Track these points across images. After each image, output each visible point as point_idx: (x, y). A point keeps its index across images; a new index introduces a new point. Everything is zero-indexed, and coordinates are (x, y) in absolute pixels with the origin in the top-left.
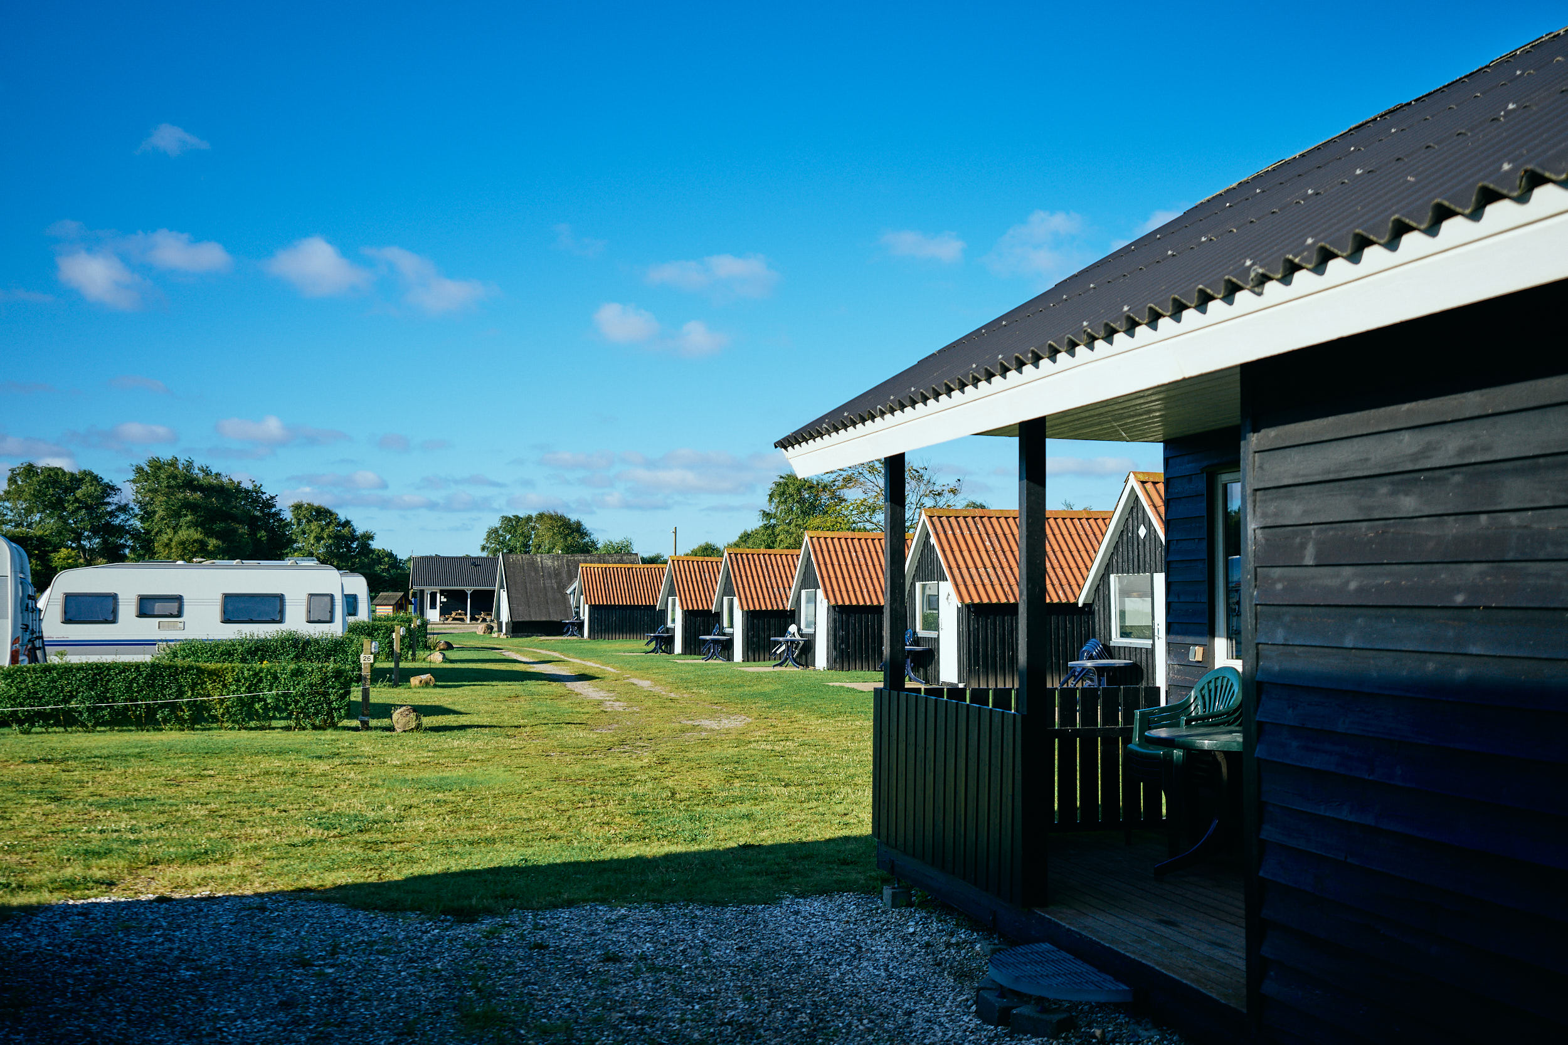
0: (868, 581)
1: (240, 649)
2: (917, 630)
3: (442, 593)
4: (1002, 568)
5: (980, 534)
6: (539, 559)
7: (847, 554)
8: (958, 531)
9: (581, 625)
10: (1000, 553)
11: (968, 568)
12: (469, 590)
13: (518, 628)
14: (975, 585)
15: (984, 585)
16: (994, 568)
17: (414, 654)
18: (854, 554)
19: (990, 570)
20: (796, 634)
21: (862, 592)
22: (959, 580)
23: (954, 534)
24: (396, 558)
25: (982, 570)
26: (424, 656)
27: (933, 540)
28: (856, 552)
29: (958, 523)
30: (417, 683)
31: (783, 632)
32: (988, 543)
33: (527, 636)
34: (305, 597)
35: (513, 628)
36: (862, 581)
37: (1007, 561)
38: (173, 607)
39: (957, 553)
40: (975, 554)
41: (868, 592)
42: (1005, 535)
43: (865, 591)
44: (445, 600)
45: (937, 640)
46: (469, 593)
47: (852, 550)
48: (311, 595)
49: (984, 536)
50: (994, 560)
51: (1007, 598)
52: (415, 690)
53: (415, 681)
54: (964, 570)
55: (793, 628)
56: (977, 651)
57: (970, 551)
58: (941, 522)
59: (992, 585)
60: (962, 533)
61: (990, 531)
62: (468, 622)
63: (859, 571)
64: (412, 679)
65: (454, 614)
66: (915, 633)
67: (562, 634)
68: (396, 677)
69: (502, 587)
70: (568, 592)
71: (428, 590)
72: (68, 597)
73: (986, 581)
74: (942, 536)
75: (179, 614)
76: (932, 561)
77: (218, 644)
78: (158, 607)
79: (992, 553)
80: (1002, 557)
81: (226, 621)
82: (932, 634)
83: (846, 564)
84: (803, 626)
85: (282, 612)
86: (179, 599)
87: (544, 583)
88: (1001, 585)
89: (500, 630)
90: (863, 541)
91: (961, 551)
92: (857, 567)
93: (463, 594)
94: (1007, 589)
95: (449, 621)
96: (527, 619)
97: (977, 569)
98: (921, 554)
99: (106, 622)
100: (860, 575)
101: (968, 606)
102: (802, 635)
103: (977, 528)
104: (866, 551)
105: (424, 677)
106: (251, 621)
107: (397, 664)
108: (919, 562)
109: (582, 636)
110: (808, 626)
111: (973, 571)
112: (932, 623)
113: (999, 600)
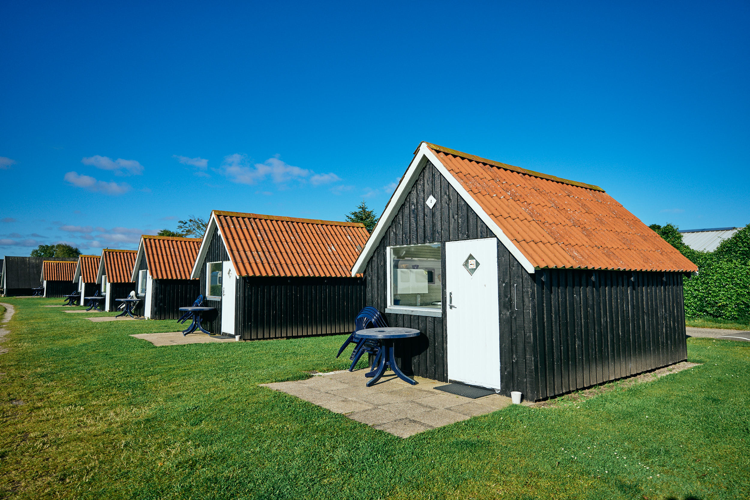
0: (180, 265)
2: (207, 295)
4: (269, 252)
5: (253, 229)
6: (27, 259)
7: (168, 249)
8: (238, 226)
9: (43, 291)
10: (267, 242)
11: (245, 251)
14: (250, 263)
15: (256, 263)
16: (264, 252)
18: (172, 249)
19: (261, 253)
20: (134, 297)
21: (175, 271)
22: (238, 259)
23: (235, 228)
25: (255, 253)
27: (220, 232)
28: (174, 248)
29: (238, 221)
31: (127, 295)
32: (259, 235)
35: (7, 292)
36: (176, 265)
37: (273, 247)
39: (237, 241)
40: (250, 242)
41: (180, 271)
42: (270, 231)
43: (177, 271)
45: (220, 303)
47: (171, 247)
49: (257, 231)
50: (264, 246)
51: (273, 273)
54: (242, 253)
55: (133, 293)
56: (250, 311)
57: (246, 240)
58: (226, 220)
59: (263, 264)
60: (241, 228)
61: (261, 228)
63: (174, 259)
66: (205, 297)
69: (5, 272)
73: (258, 261)
74: (226, 229)
76: (219, 247)
79: (262, 242)
80: (269, 245)
82: (217, 298)
83: (167, 255)
84: (139, 291)
88: (269, 264)
89: (4, 293)
90: (179, 243)
91: (240, 240)
92: (174, 257)
94: (273, 266)
96: (16, 287)
97: (251, 252)
98: (211, 243)
100: (175, 261)
101: (244, 278)
102: (138, 297)
103: (252, 226)
104: (180, 248)
108: (209, 248)
109: (43, 296)
110: (142, 292)
111: (249, 253)
112: (217, 290)
113: (267, 274)
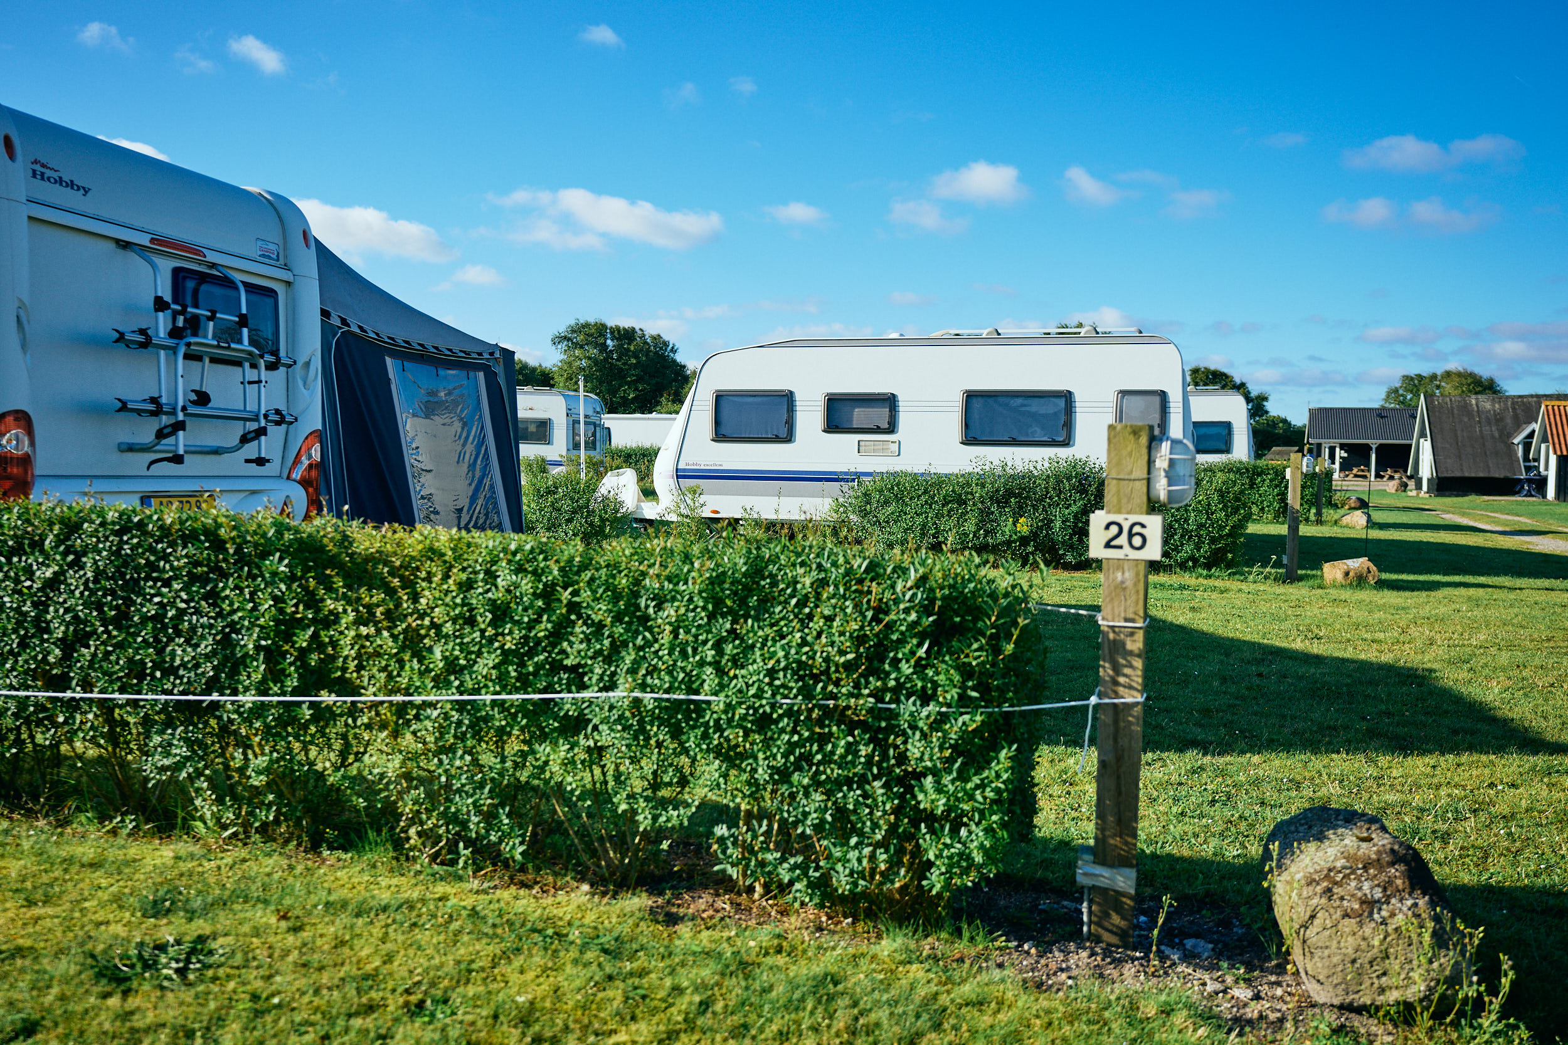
1: (978, 492)
3: (1342, 446)
6: (1474, 402)
9: (1542, 483)
12: (1374, 443)
13: (1444, 486)
17: (1319, 514)
24: (1290, 424)
26: (1336, 517)
30: (1340, 576)
33: (1457, 496)
34: (1111, 398)
35: (1438, 485)
38: (880, 415)
44: (1346, 455)
46: (1374, 447)
48: (1124, 393)
52: (1334, 593)
53: (1333, 571)
62: (1373, 478)
64: (1327, 567)
65: (1355, 471)
67: (1514, 493)
68: (1291, 559)
69: (1422, 435)
70: (1516, 441)
71: (1326, 444)
72: (720, 398)
75: (892, 428)
77: (939, 481)
78: (860, 415)
81: (970, 439)
85: (1069, 425)
86: (890, 402)
87: (1481, 431)
89: (1419, 486)
93: (1367, 448)
95: (1350, 478)
96: (1458, 474)
99: (777, 439)
105: (1358, 564)
106: (1014, 442)
107: (1294, 529)
109: (1544, 496)
